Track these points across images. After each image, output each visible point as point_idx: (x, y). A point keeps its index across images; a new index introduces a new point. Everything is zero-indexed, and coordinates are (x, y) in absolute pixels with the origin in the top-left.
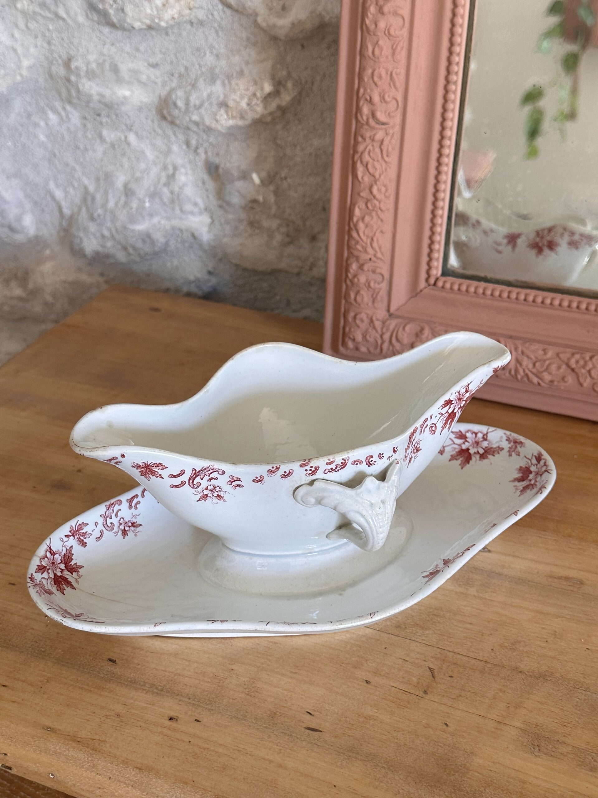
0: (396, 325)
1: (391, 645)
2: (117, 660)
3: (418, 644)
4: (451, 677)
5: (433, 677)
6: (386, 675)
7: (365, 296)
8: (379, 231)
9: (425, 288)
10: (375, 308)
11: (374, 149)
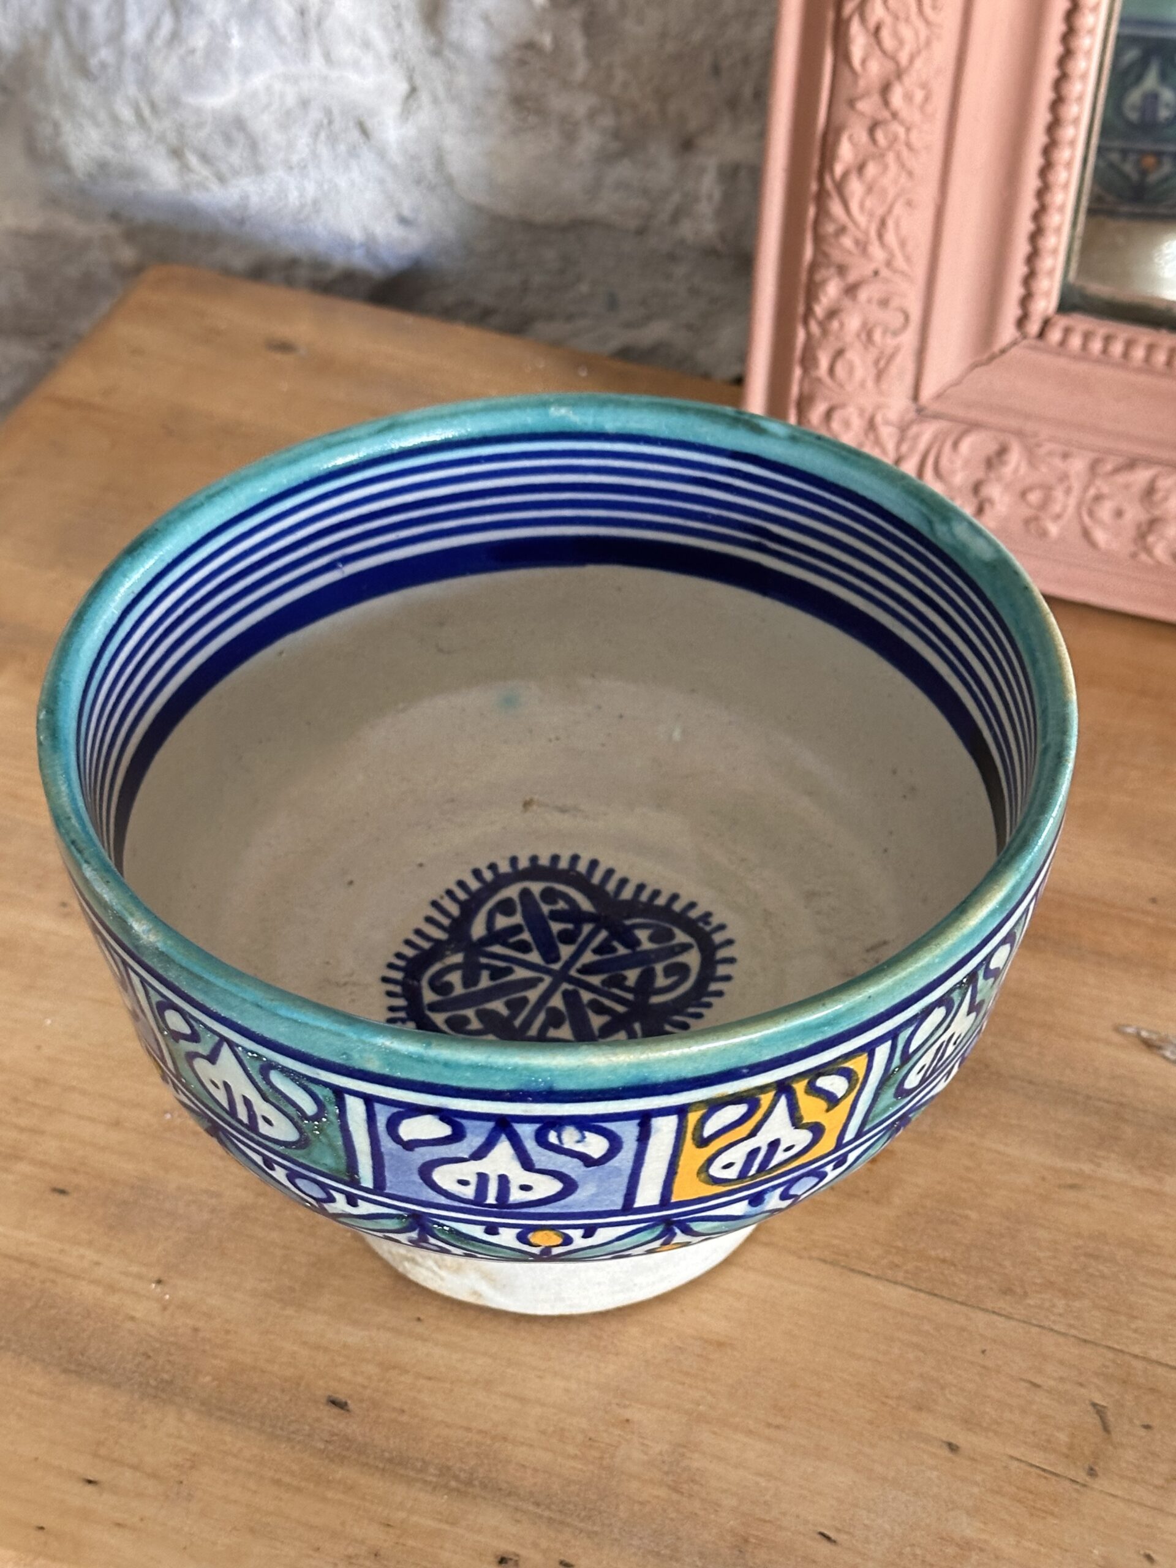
0: (935, 438)
1: (995, 1341)
2: (349, 1402)
3: (1061, 1340)
4: (1147, 1427)
5: (1106, 1429)
6: (994, 1427)
7: (859, 363)
8: (901, 202)
9: (1014, 343)
10: (881, 393)
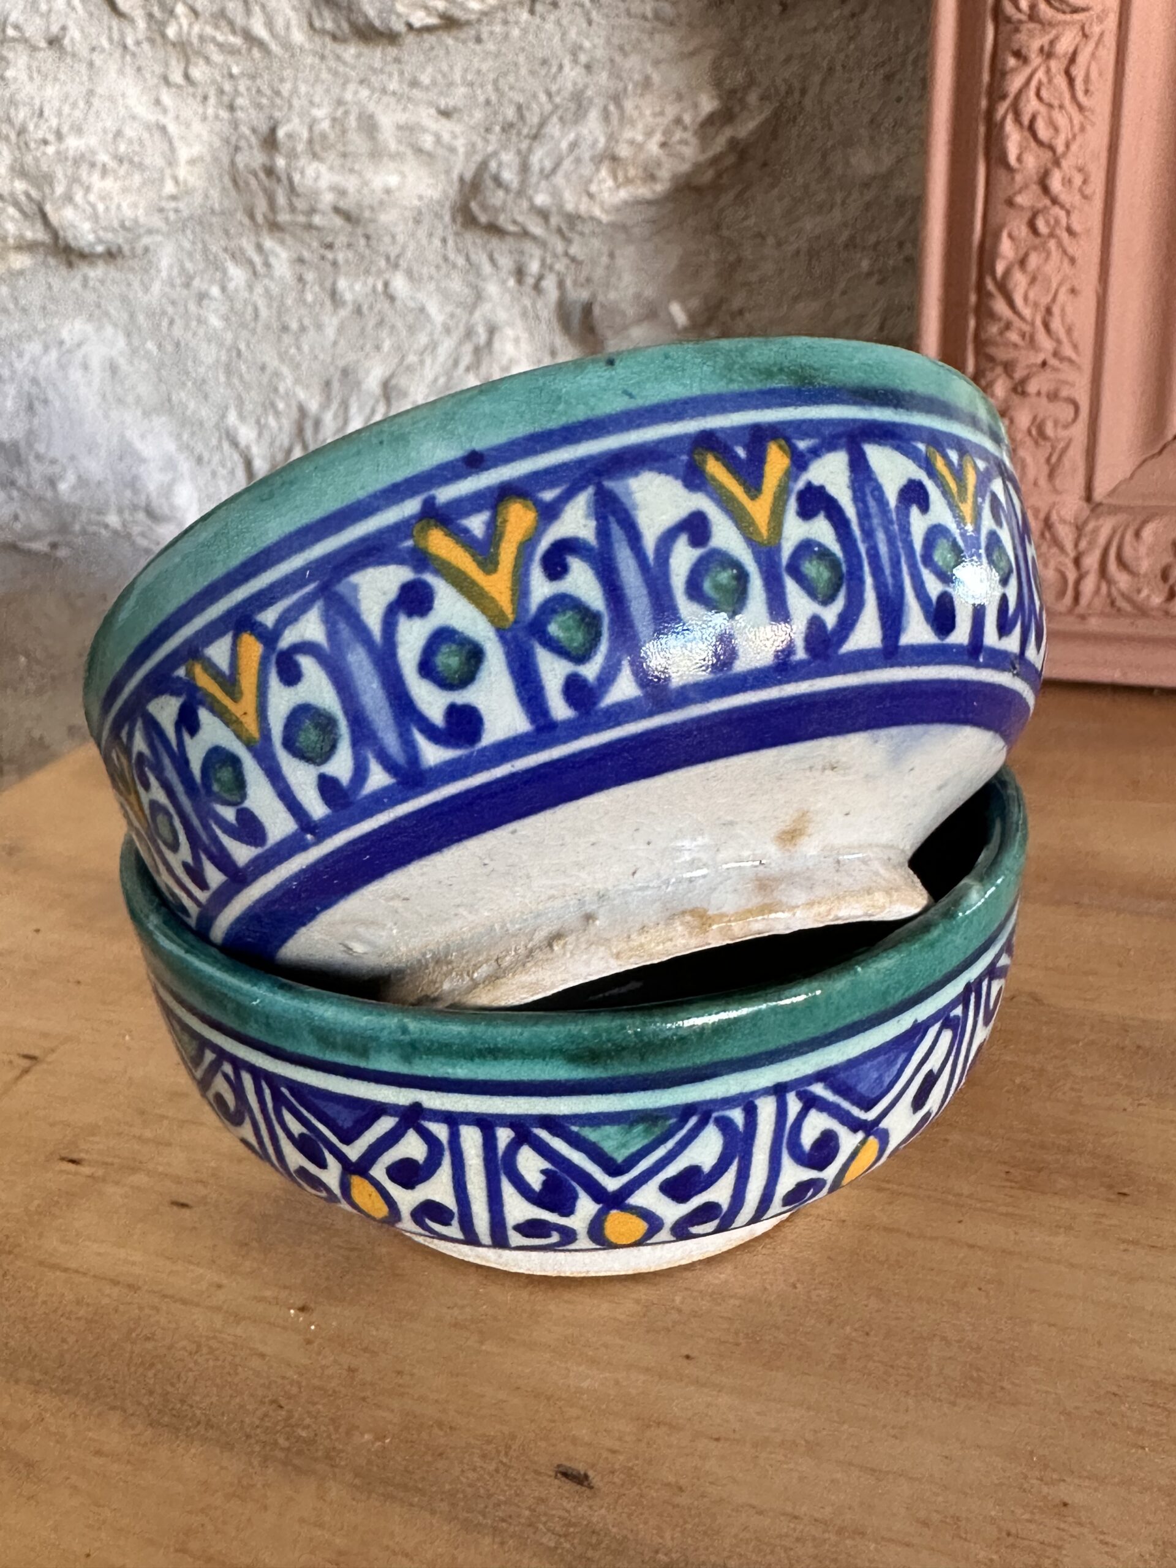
0: (1115, 530)
2: (591, 1473)
7: (1032, 462)
8: (1063, 290)
10: (1056, 491)
11: (1050, 81)
